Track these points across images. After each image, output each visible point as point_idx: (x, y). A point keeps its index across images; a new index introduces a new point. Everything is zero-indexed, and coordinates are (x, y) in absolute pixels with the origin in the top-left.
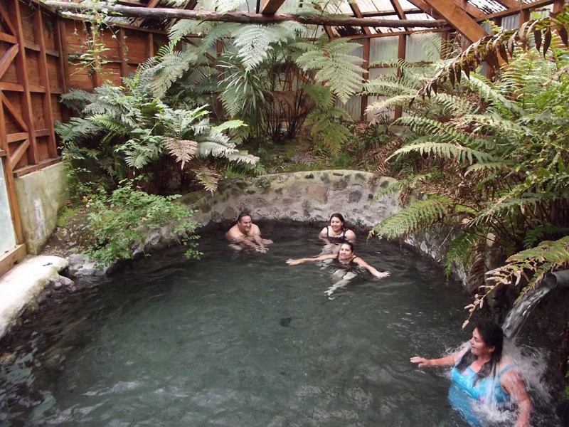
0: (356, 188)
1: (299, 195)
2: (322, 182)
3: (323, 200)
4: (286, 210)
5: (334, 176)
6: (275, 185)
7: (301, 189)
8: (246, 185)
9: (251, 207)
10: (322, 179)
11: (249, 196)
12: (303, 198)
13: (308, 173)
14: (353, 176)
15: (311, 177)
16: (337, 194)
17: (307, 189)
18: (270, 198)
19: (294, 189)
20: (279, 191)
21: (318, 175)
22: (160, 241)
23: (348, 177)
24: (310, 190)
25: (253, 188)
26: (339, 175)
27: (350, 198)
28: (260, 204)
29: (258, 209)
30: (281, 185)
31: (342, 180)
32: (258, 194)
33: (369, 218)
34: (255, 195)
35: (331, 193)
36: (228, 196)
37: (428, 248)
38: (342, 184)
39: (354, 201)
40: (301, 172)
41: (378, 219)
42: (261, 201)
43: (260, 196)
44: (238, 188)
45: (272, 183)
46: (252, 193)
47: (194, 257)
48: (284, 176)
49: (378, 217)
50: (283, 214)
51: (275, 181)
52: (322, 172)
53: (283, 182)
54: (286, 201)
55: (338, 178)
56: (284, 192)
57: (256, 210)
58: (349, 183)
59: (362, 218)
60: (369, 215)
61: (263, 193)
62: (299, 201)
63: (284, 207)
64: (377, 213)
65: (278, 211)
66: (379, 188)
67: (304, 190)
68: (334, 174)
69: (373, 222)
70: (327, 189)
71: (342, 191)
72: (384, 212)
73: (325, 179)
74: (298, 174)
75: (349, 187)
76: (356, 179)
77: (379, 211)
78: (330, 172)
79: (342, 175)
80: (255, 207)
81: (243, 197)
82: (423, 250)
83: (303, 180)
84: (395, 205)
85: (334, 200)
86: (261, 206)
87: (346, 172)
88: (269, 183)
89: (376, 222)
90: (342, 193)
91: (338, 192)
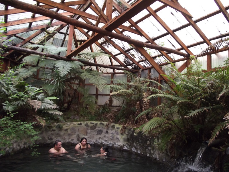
0: (100, 129)
1: (75, 132)
2: (85, 126)
3: (85, 134)
4: (69, 138)
5: (90, 124)
6: (65, 127)
7: (76, 129)
8: (52, 127)
9: (53, 137)
10: (85, 125)
11: (53, 132)
12: (77, 133)
13: (79, 123)
14: (99, 124)
15: (81, 124)
16: (92, 132)
17: (79, 129)
18: (62, 133)
19: (73, 129)
20: (66, 130)
21: (84, 123)
23: (96, 124)
24: (80, 130)
25: (54, 128)
26: (92, 123)
27: (97, 133)
28: (57, 136)
29: (56, 138)
30: (67, 128)
31: (94, 126)
32: (57, 131)
33: (106, 141)
34: (56, 131)
35: (89, 131)
36: (43, 132)
37: (136, 149)
38: (94, 127)
39: (99, 134)
41: (110, 141)
42: (58, 135)
43: (58, 132)
44: (48, 128)
45: (63, 127)
46: (54, 130)
47: (36, 155)
48: (69, 124)
49: (111, 140)
50: (68, 140)
51: (65, 126)
53: (68, 126)
54: (69, 135)
55: (92, 125)
56: (69, 130)
57: (55, 139)
58: (97, 127)
59: (103, 141)
60: (106, 140)
61: (59, 131)
62: (75, 134)
63: (68, 137)
64: (110, 138)
65: (65, 139)
66: (110, 128)
67: (77, 130)
68: (91, 123)
69: (108, 142)
70: (87, 129)
71: (94, 130)
72: (113, 138)
73: (87, 125)
74: (75, 123)
75: (97, 128)
76: (100, 125)
77: (111, 137)
78: (89, 122)
79: (94, 123)
80: (55, 137)
81: (50, 132)
82: (133, 151)
83: (77, 125)
84: (118, 134)
85: (90, 134)
86: (57, 137)
87: (96, 122)
89: (110, 142)
90: (94, 131)
91: (92, 130)
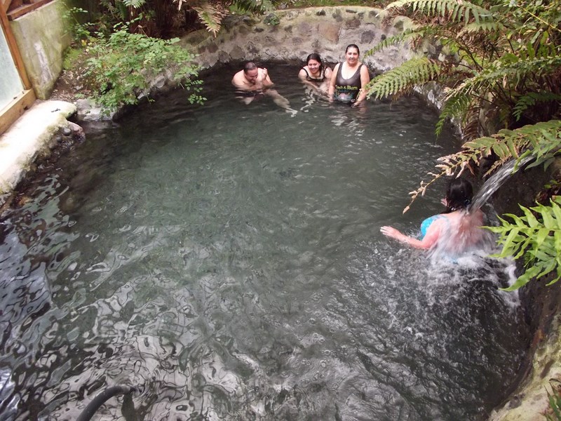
0: (369, 27)
1: (309, 33)
2: (334, 20)
3: (334, 40)
4: (296, 49)
5: (347, 13)
6: (285, 22)
7: (311, 27)
8: (254, 22)
9: (259, 46)
10: (334, 16)
11: (257, 34)
12: (314, 37)
13: (320, 9)
14: (367, 13)
15: (322, 13)
16: (350, 34)
17: (318, 28)
18: (279, 36)
19: (305, 27)
20: (289, 29)
21: (330, 11)
22: (166, 84)
23: (361, 15)
24: (320, 29)
25: (261, 25)
26: (352, 12)
27: (363, 38)
28: (269, 43)
29: (266, 48)
30: (291, 23)
31: (355, 18)
32: (266, 32)
33: (380, 61)
34: (264, 33)
35: (343, 32)
36: (235, 34)
37: (435, 97)
38: (355, 23)
39: (367, 41)
40: (313, 8)
41: (389, 63)
42: (270, 40)
43: (269, 35)
44: (245, 26)
45: (281, 21)
46: (260, 30)
47: (198, 102)
48: (294, 12)
49: (390, 60)
50: (293, 54)
51: (284, 18)
52: (335, 8)
53: (292, 19)
54: (296, 41)
55: (351, 15)
56: (294, 30)
57: (264, 50)
58: (362, 22)
59: (374, 61)
60: (380, 58)
61: (272, 31)
62: (309, 40)
63: (293, 47)
64: (390, 56)
65: (287, 50)
66: (392, 29)
67: (314, 29)
68: (347, 11)
69: (384, 66)
70: (339, 27)
71: (355, 31)
72: (395, 56)
73: (337, 16)
74: (309, 10)
75: (362, 27)
76: (370, 17)
77: (391, 54)
78: (342, 9)
79: (355, 12)
80: (264, 47)
81: (251, 35)
82: (430, 99)
83: (314, 17)
84: (407, 48)
85: (346, 40)
86: (270, 45)
87: (360, 9)
88: (278, 20)
89: (387, 66)
90: (355, 33)
91: (350, 31)
